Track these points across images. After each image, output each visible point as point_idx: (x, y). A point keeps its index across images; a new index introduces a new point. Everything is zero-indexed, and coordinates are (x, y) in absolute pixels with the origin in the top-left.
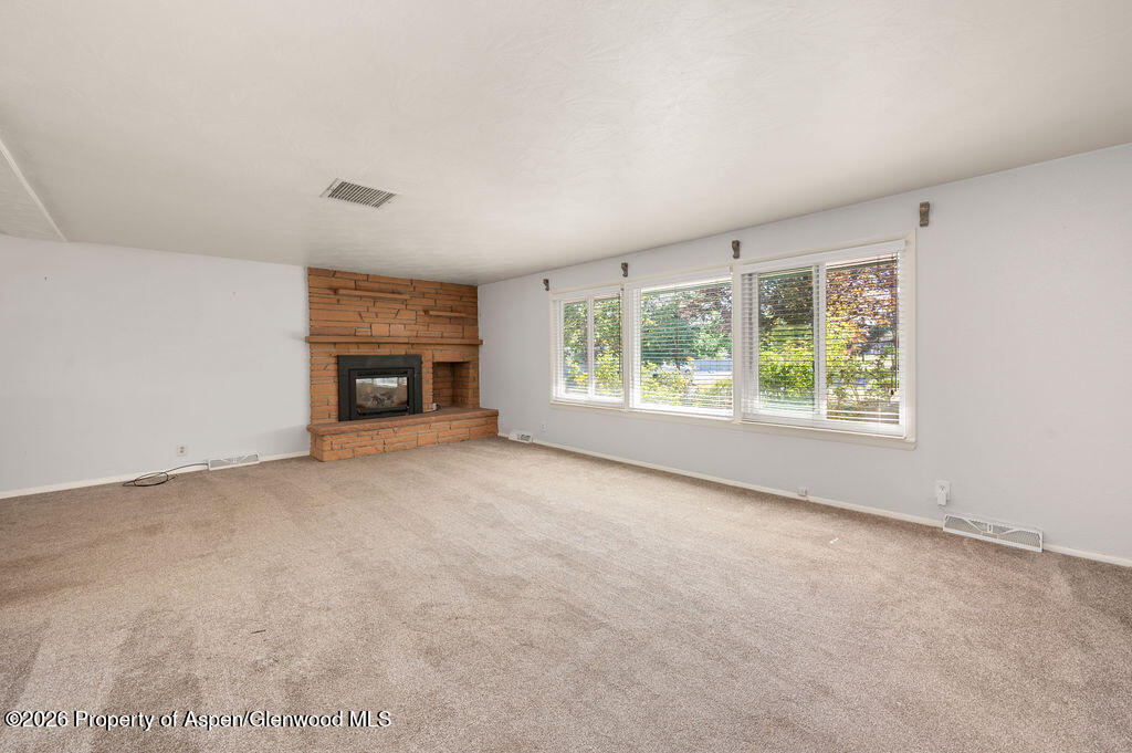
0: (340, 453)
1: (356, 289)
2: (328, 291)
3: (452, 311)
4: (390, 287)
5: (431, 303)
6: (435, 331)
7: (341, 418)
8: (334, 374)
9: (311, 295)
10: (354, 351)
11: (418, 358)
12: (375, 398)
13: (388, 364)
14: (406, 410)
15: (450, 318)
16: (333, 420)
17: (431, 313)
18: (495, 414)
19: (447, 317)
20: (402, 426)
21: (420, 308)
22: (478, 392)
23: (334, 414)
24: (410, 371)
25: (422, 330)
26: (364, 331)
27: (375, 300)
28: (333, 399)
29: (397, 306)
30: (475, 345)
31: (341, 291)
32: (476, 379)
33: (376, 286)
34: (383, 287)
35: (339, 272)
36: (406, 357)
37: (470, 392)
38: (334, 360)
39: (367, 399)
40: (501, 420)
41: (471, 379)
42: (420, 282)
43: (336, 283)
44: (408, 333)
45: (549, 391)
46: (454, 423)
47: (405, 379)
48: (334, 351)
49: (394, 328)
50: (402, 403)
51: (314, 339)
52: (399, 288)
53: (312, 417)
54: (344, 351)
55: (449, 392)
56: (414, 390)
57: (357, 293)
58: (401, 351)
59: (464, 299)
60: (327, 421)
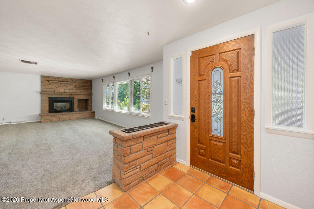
0: (46, 121)
1: (55, 81)
2: (47, 81)
3: (84, 86)
4: (66, 80)
5: (77, 84)
6: (79, 91)
7: (50, 112)
8: (48, 101)
9: (42, 82)
10: (54, 96)
11: (73, 98)
12: (61, 108)
13: (63, 99)
14: (69, 111)
15: (83, 88)
16: (47, 112)
17: (77, 87)
18: (94, 112)
19: (82, 88)
20: (65, 114)
21: (74, 86)
22: (92, 107)
23: (48, 111)
24: (70, 101)
25: (75, 91)
26: (57, 91)
27: (61, 83)
28: (47, 107)
29: (68, 85)
30: (91, 95)
31: (50, 81)
32: (91, 103)
33: (61, 80)
34: (63, 80)
35: (50, 76)
36: (70, 98)
37: (89, 107)
38: (48, 98)
39: (58, 108)
40: (95, 114)
41: (89, 103)
42: (74, 79)
43: (49, 79)
44: (70, 92)
45: (102, 106)
46: (81, 114)
47: (69, 103)
48: (48, 96)
49: (66, 91)
50: (68, 109)
51: (42, 93)
52: (68, 81)
53: (41, 112)
54: (51, 96)
55: (85, 107)
56: (72, 105)
57: (55, 82)
58: (68, 96)
59: (88, 83)
60: (46, 113)
